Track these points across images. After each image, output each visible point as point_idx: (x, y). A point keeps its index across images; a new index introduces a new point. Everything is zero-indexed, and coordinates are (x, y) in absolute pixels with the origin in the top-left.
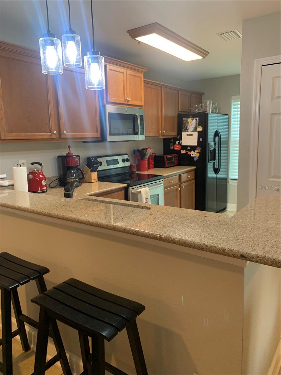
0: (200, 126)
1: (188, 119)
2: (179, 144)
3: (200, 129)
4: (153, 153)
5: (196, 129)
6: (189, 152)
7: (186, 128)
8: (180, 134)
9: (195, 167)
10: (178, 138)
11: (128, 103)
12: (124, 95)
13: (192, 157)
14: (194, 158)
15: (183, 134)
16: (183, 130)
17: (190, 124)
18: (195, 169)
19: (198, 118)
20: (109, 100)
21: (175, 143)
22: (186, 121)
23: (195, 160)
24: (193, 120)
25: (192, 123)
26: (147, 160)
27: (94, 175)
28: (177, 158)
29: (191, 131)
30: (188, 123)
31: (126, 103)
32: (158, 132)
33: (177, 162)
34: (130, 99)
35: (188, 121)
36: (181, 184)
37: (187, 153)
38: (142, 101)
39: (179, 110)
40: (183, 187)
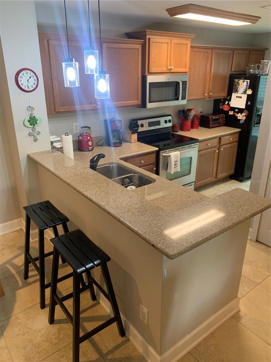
0: (250, 89)
1: (239, 80)
2: (228, 104)
3: (250, 92)
4: (201, 112)
5: (246, 92)
6: (236, 114)
7: (237, 89)
8: (230, 94)
9: (240, 130)
10: (228, 98)
11: (171, 71)
12: (167, 64)
13: (238, 119)
14: (241, 120)
15: (232, 95)
16: (233, 91)
17: (240, 86)
18: (240, 132)
19: (249, 81)
20: (150, 71)
21: (224, 104)
22: (238, 82)
23: (241, 122)
24: (244, 82)
25: (243, 85)
26: (190, 121)
27: (135, 136)
28: (224, 119)
29: (241, 93)
30: (239, 84)
31: (168, 71)
32: (204, 94)
33: (224, 123)
34: (172, 68)
35: (239, 83)
36: (221, 147)
37: (234, 115)
38: (186, 67)
39: (232, 71)
40: (222, 149)
